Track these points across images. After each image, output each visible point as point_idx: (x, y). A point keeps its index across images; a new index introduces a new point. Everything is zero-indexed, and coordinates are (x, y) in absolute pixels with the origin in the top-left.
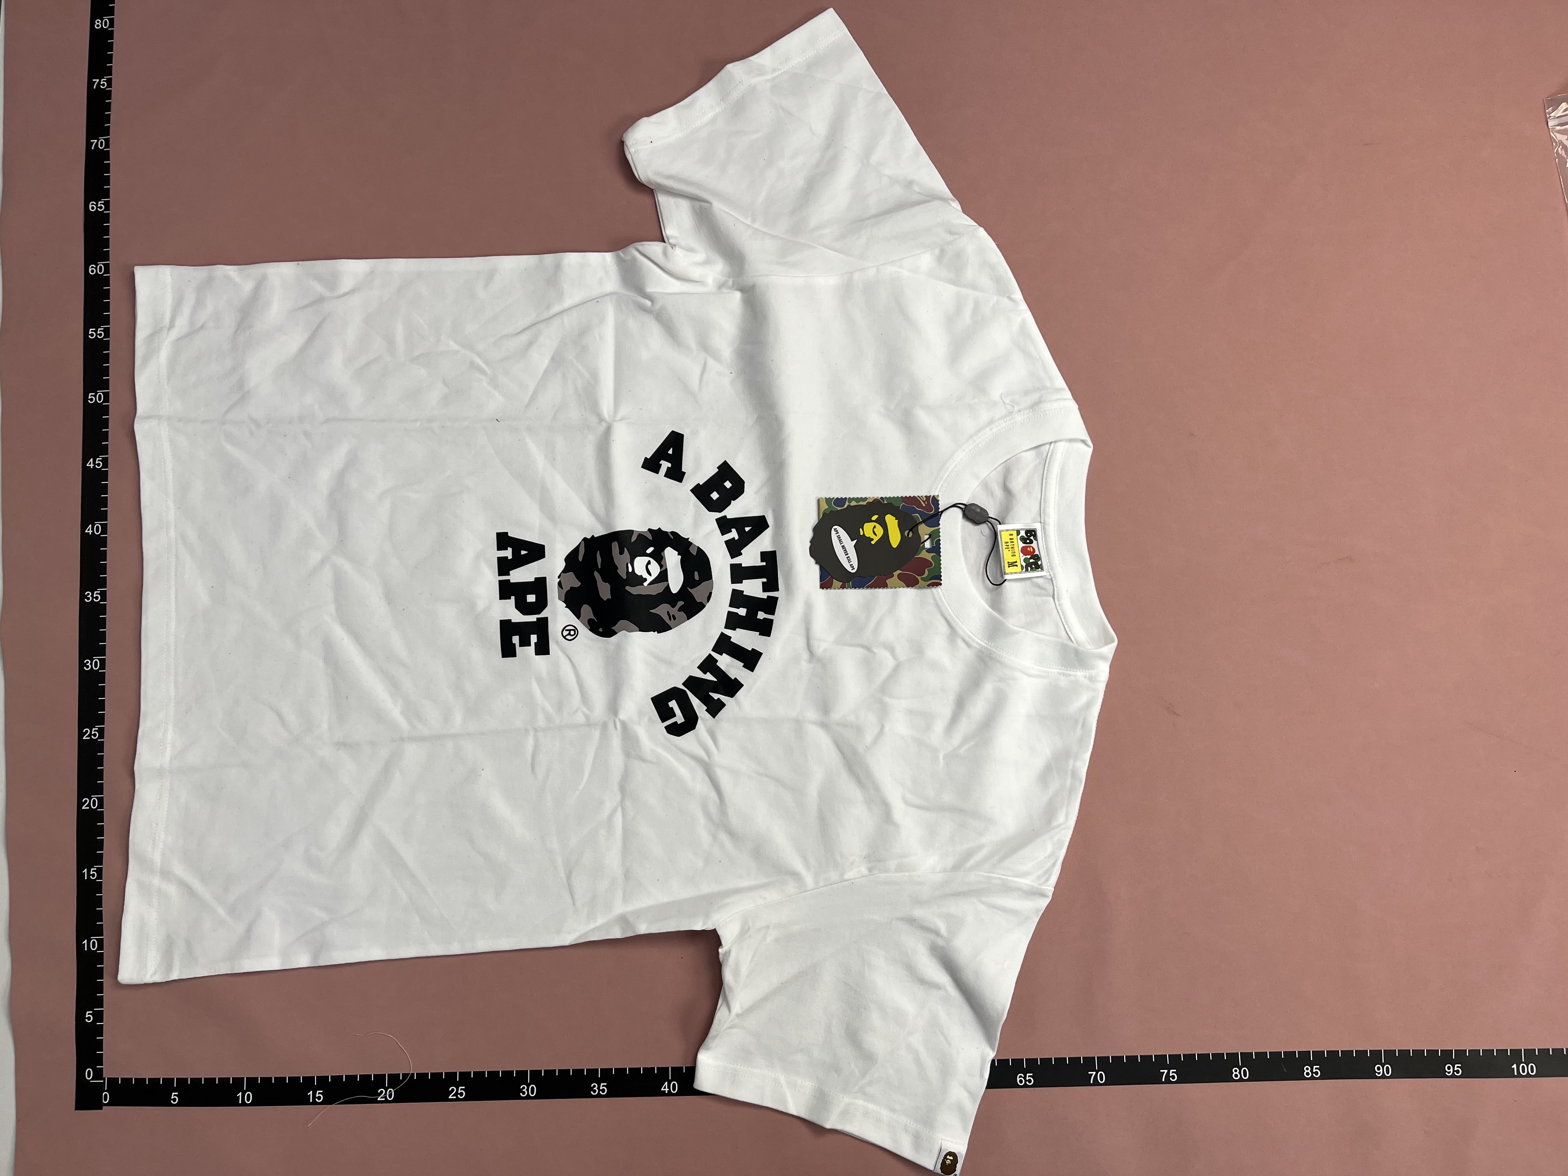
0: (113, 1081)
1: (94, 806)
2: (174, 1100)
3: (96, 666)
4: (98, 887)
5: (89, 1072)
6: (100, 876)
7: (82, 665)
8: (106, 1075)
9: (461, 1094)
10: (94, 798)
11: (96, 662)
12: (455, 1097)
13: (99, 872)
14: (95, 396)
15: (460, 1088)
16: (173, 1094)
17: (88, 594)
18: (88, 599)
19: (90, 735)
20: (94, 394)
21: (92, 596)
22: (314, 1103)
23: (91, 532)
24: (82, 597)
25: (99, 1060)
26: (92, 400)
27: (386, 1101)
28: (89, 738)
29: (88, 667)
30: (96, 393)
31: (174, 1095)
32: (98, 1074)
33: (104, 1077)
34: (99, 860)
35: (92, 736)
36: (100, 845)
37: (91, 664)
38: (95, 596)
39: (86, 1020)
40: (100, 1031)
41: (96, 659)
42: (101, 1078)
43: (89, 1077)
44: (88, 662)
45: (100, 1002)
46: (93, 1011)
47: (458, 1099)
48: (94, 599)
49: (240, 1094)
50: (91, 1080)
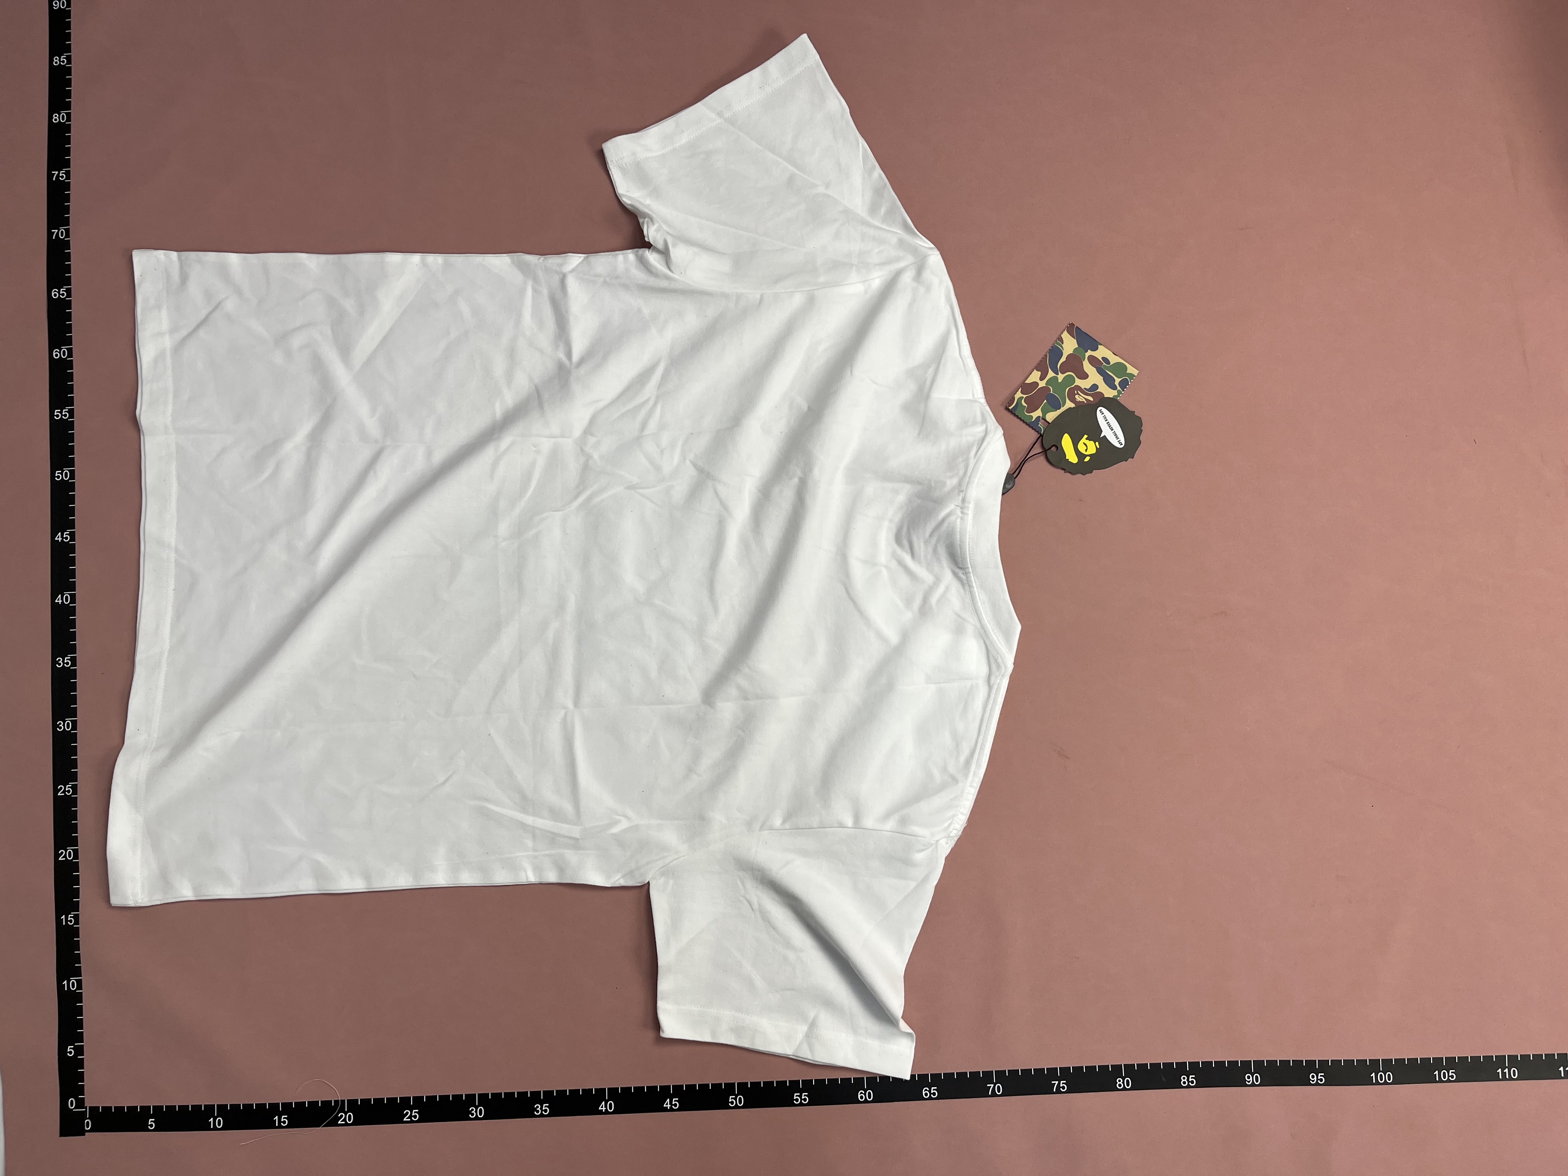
0: (94, 1109)
1: (70, 857)
2: (151, 1126)
3: (68, 727)
7: (55, 726)
9: (415, 1117)
12: (409, 1120)
13: (76, 916)
16: (150, 1120)
17: (60, 661)
19: (64, 792)
21: (63, 663)
22: (280, 1127)
24: (54, 662)
25: (81, 1090)
27: (346, 1124)
28: (63, 794)
29: (60, 728)
31: (151, 1121)
32: (80, 1103)
33: (86, 1105)
35: (66, 793)
37: (64, 725)
38: (65, 661)
41: (68, 721)
43: (72, 1106)
44: (60, 724)
47: (412, 1122)
48: (65, 665)
49: (212, 1119)
50: (74, 1109)
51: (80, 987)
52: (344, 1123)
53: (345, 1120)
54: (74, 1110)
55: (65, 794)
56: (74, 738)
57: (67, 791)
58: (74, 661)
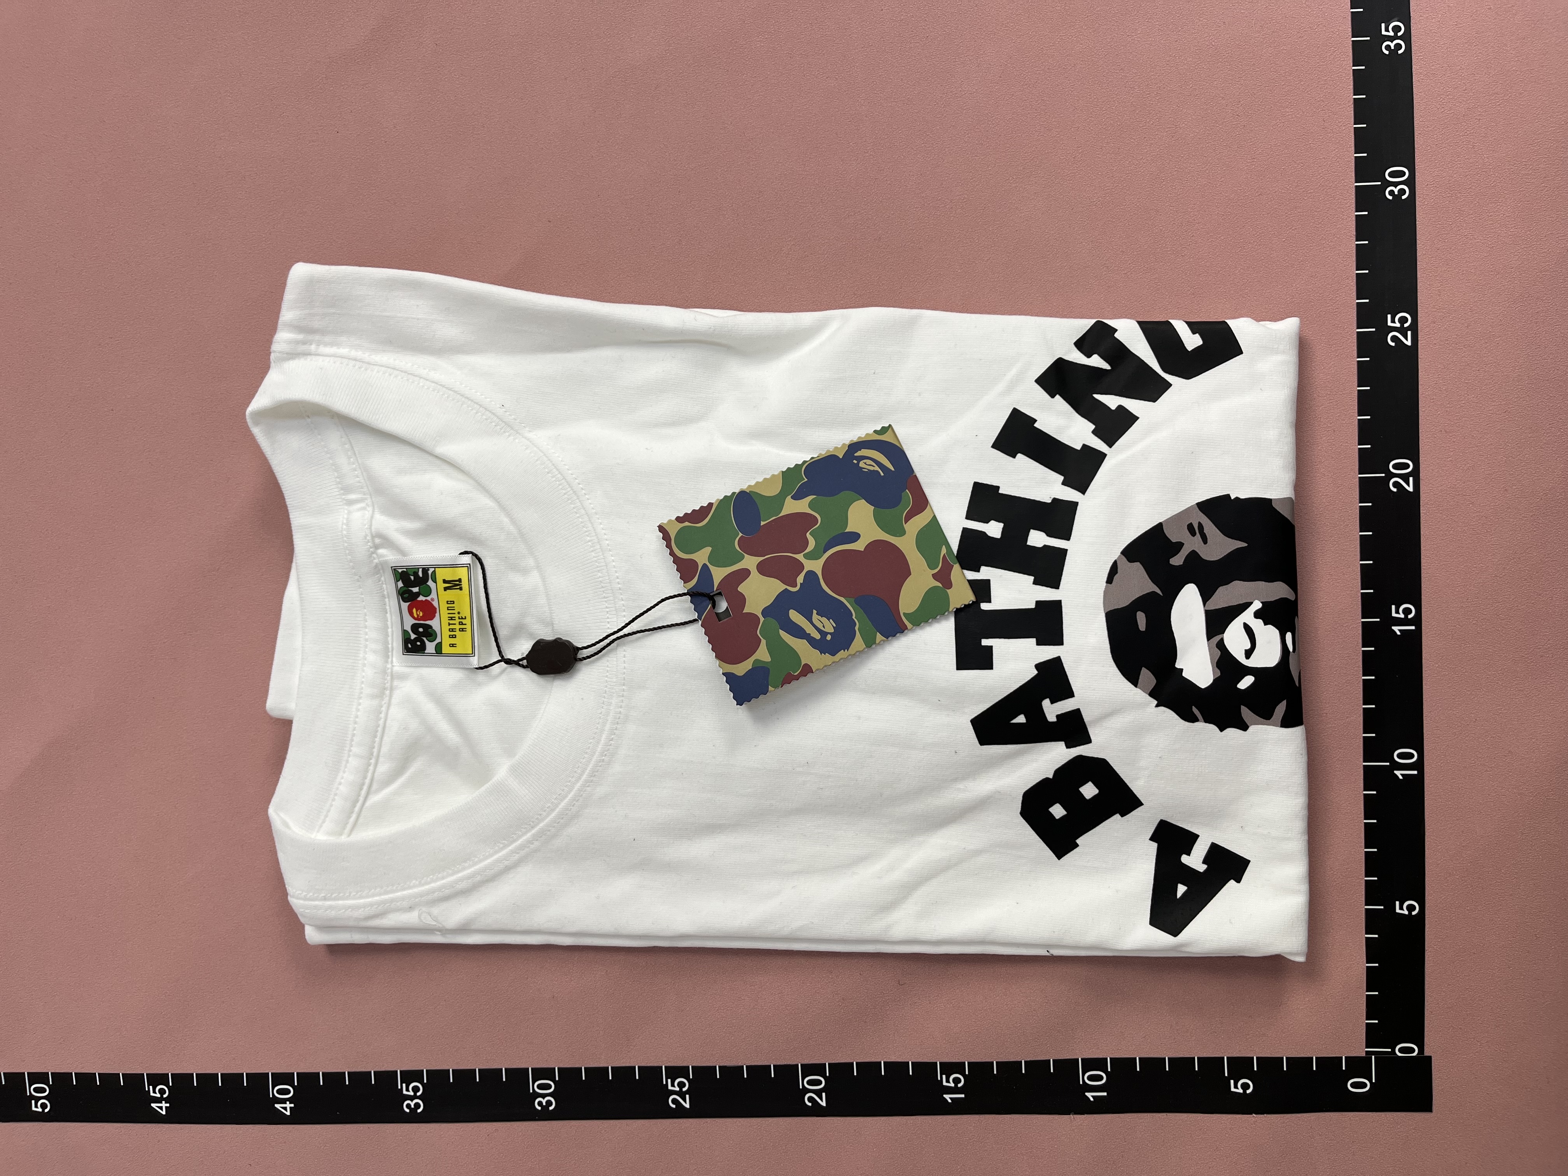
4: (980, 1069)
5: (1354, 1085)
6: (958, 1067)
8: (1360, 1050)
10: (804, 1083)
11: (539, 1087)
14: (37, 1099)
15: (1390, 324)
18: (416, 1106)
20: (33, 1102)
23: (288, 1105)
26: (44, 1106)
30: (32, 1097)
34: (926, 1070)
36: (897, 1068)
39: (1248, 1091)
40: (1270, 1064)
45: (1212, 1064)
46: (1231, 1076)
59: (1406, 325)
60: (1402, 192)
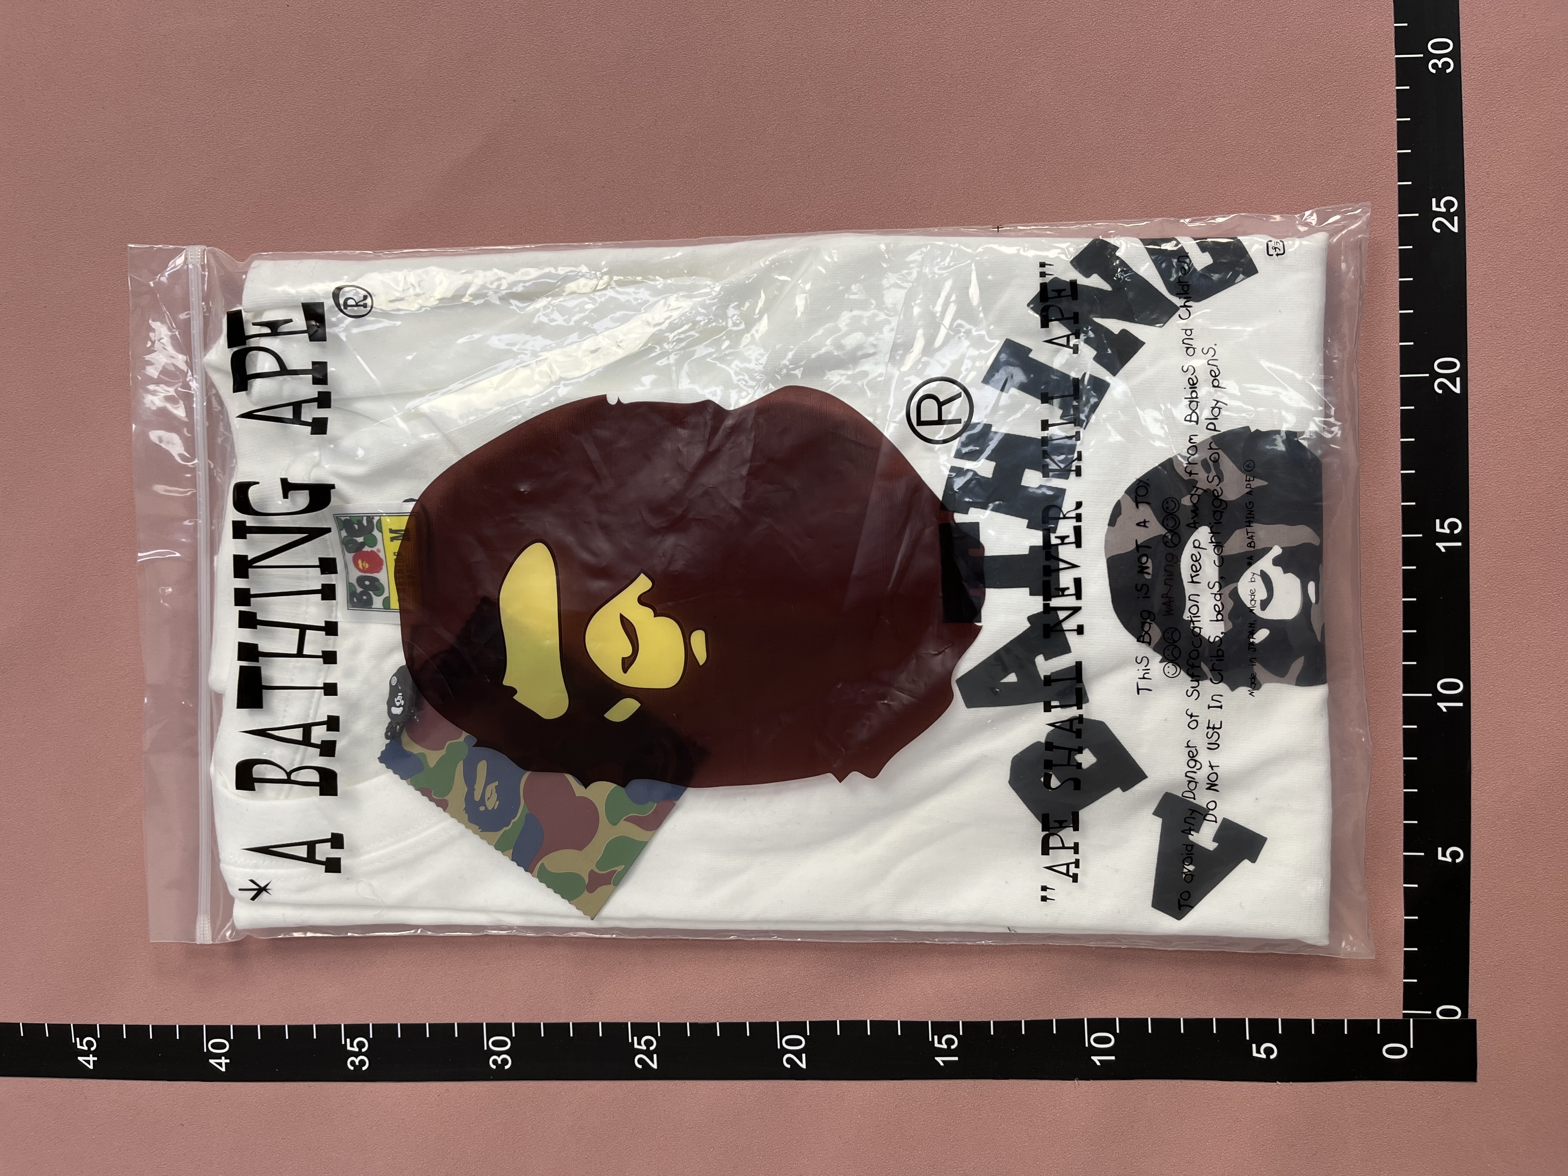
0: (1411, 998)
1: (799, 1042)
2: (1455, 855)
3: (504, 1044)
4: (976, 1029)
5: (1389, 1051)
6: (951, 1027)
7: (501, 1073)
8: (1397, 1012)
9: (1449, 204)
10: (782, 1042)
11: (494, 1044)
12: (1456, 218)
13: (941, 1028)
15: (1434, 208)
16: (1440, 858)
17: (353, 1063)
18: (362, 1063)
19: (648, 1053)
21: (356, 1055)
22: (1464, 536)
23: (224, 1061)
24: (358, 1076)
25: (1362, 1027)
27: (1463, 373)
28: (655, 1056)
29: (505, 1062)
31: (1444, 857)
32: (1395, 1030)
33: (1401, 1017)
34: (915, 1029)
35: (651, 1048)
36: (884, 1027)
37: (499, 1054)
38: (356, 1049)
39: (1272, 1057)
40: (1297, 1027)
41: (489, 1043)
42: (1404, 1023)
43: (1401, 1051)
44: (495, 1062)
45: (1231, 1026)
46: (1252, 1041)
47: (1461, 212)
48: (364, 1050)
49: (1442, 705)
50: (1408, 1046)
51: (1105, 1024)
52: (1458, 379)
53: (1452, 378)
54: (1412, 1047)
55: (654, 1051)
56: (527, 1030)
57: (648, 1048)
58: (354, 1031)
59: (1452, 210)
60: (1446, 65)
